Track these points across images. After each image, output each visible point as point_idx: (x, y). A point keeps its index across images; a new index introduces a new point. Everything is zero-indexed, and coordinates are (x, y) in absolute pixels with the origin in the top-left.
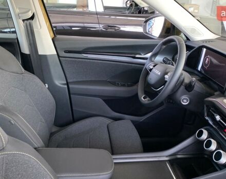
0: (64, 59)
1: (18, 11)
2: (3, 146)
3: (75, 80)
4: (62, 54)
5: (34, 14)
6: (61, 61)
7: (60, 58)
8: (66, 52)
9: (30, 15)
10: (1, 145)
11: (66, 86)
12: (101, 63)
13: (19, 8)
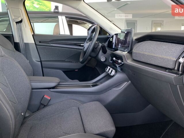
0: (39, 46)
1: (13, 17)
2: (2, 55)
3: (45, 60)
4: (38, 43)
5: (22, 19)
6: (37, 47)
7: (37, 46)
8: (40, 42)
9: (20, 19)
10: (1, 54)
11: (40, 63)
12: (61, 49)
13: (14, 16)
